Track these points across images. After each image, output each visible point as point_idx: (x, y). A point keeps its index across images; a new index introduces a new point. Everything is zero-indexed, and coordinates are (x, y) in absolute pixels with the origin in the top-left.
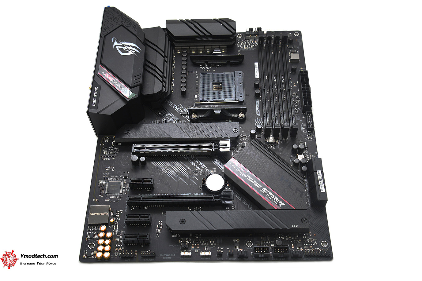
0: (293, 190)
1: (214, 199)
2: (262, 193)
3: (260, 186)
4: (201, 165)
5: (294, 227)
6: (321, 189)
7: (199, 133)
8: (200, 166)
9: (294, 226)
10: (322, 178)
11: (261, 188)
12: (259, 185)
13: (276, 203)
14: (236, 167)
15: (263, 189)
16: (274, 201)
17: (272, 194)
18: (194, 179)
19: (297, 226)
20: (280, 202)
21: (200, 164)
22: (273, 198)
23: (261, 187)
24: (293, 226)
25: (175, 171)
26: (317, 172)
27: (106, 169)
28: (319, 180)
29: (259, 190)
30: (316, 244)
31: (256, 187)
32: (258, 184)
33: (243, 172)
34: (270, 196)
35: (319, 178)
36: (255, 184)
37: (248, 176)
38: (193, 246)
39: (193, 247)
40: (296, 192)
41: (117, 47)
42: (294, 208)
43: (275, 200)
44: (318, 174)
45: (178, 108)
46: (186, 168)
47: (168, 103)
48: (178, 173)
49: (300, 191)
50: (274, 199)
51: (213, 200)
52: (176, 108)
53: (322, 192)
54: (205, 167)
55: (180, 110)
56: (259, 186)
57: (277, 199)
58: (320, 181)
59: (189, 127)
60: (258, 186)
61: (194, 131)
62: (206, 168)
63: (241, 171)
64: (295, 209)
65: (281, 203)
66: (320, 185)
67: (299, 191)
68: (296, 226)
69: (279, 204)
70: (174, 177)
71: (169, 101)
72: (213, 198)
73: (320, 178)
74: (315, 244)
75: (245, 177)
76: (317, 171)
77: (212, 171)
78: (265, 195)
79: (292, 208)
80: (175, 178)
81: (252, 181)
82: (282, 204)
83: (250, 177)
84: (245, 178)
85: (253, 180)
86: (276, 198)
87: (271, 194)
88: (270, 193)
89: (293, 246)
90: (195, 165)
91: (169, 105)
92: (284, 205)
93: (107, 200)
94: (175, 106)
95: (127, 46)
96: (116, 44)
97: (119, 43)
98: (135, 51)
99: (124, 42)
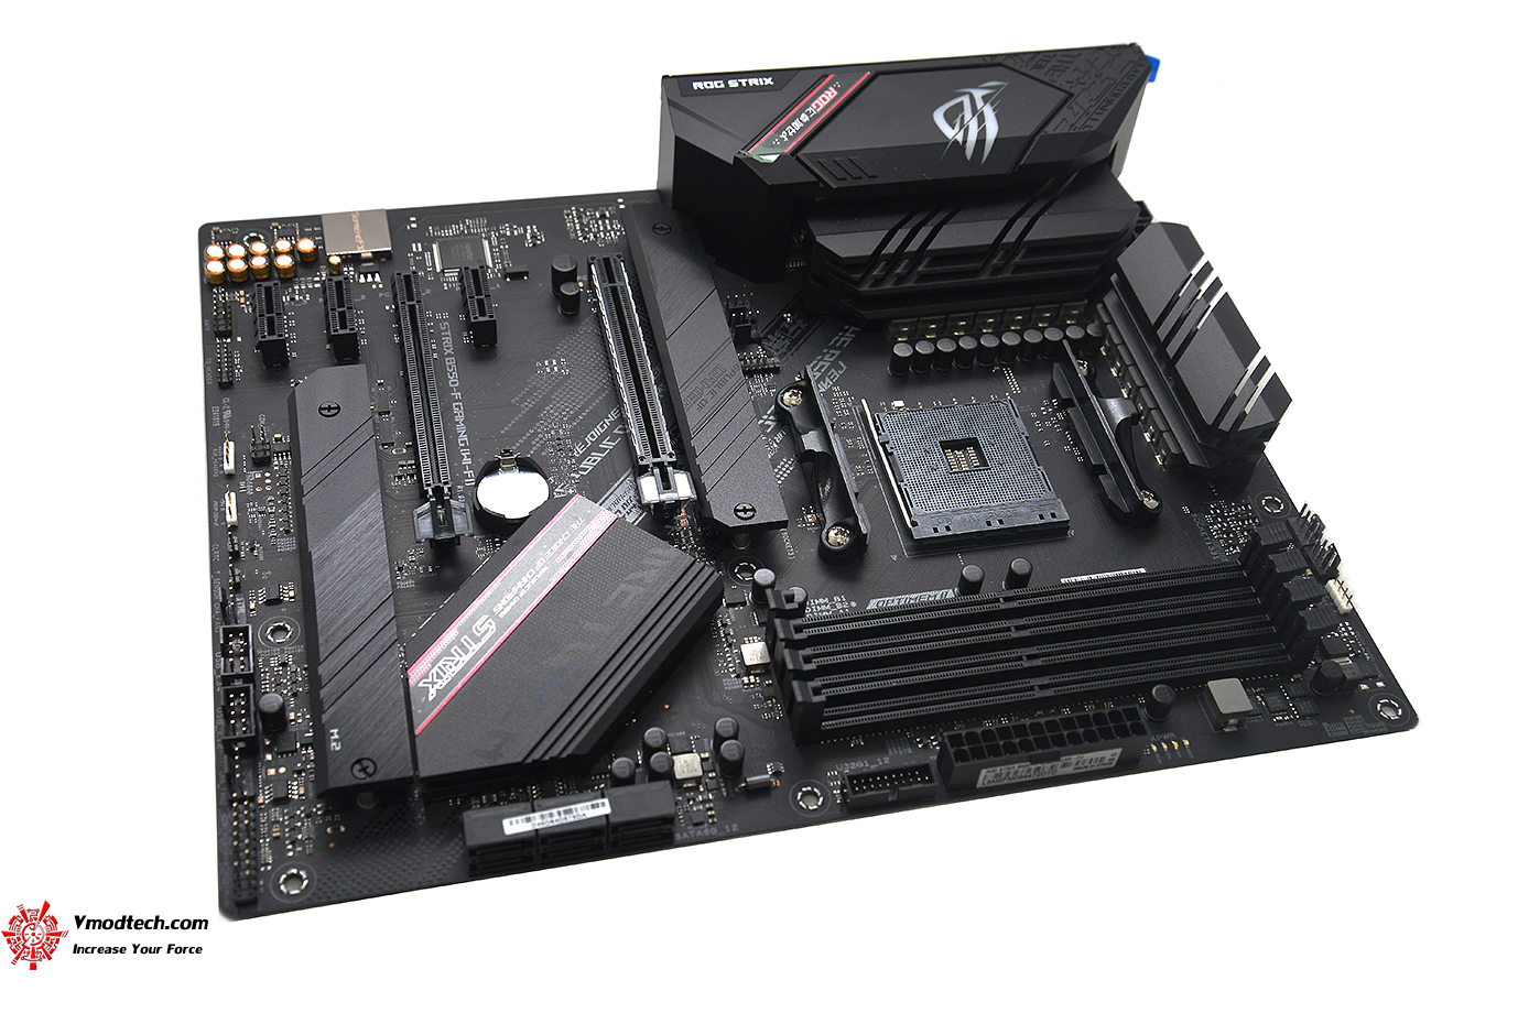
0: (502, 723)
1: (433, 485)
2: (474, 620)
3: (505, 612)
4: (595, 458)
5: (332, 734)
6: (519, 818)
7: (705, 409)
8: (587, 454)
9: (337, 737)
10: (572, 820)
13: (434, 671)
14: (580, 531)
15: (491, 624)
16: (442, 662)
17: (471, 655)
18: (528, 442)
19: (334, 744)
20: (441, 684)
21: (598, 455)
22: (457, 658)
23: (501, 616)
24: (336, 731)
26: (599, 801)
27: (528, 227)
28: (561, 809)
29: (486, 611)
30: (290, 850)
31: (496, 598)
32: (512, 604)
33: (561, 552)
34: (462, 646)
35: (573, 807)
36: (510, 596)
37: (542, 572)
38: (263, 475)
39: (259, 476)
41: (964, 99)
42: (417, 732)
43: (445, 665)
44: (589, 804)
45: (828, 364)
46: (571, 419)
47: (840, 334)
48: (547, 400)
50: (449, 663)
51: (429, 485)
53: (506, 822)
54: (585, 470)
55: (820, 368)
56: (503, 609)
57: (451, 671)
58: (555, 814)
59: (727, 378)
60: (505, 607)
61: (713, 393)
62: (585, 473)
63: (564, 548)
64: (413, 737)
65: (437, 686)
66: (537, 815)
68: (335, 740)
69: (430, 680)
70: (530, 393)
71: (854, 334)
72: (437, 485)
73: (575, 813)
74: (291, 846)
75: (539, 563)
76: (606, 801)
78: (466, 631)
79: (419, 725)
80: (527, 396)
81: (520, 585)
82: (433, 691)
83: (539, 576)
84: (531, 563)
85: (529, 586)
86: (457, 669)
87: (471, 649)
88: (476, 647)
89: (277, 771)
90: (589, 440)
91: (837, 338)
92: (431, 698)
93: (417, 247)
94: (834, 355)
95: (981, 120)
96: (978, 94)
97: (985, 99)
98: (965, 142)
99: (994, 110)
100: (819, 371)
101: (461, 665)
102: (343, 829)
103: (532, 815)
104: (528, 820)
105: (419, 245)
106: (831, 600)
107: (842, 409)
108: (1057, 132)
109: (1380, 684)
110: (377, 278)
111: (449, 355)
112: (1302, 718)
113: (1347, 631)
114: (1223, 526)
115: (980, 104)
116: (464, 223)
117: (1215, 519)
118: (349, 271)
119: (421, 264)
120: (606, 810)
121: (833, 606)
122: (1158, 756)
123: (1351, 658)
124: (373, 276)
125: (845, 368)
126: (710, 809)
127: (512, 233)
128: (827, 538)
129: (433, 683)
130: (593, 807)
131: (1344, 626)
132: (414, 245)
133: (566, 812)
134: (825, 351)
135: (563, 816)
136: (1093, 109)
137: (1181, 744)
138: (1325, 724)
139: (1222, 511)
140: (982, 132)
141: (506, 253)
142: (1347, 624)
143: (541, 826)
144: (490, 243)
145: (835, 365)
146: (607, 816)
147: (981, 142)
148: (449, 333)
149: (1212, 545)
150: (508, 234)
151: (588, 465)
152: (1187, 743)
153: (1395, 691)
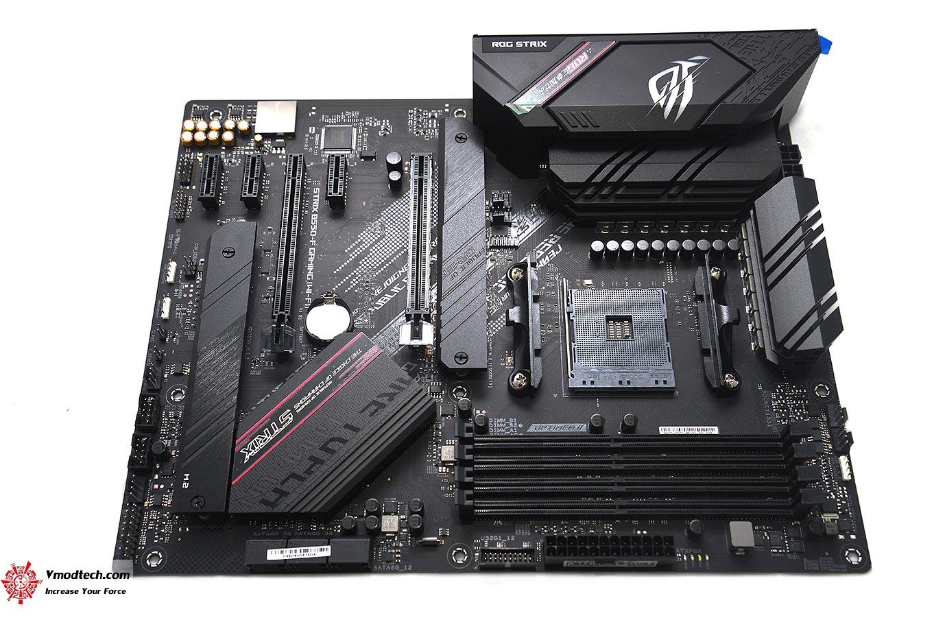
0: (282, 484)
1: (279, 313)
2: (281, 411)
3: (300, 409)
4: (386, 298)
5: (185, 477)
6: (277, 550)
7: (456, 279)
8: (382, 295)
9: (187, 479)
10: (307, 557)
11: (293, 411)
12: (303, 406)
13: (251, 443)
14: (356, 359)
15: (290, 416)
16: (257, 438)
17: (275, 435)
18: (348, 284)
19: (185, 484)
20: (253, 453)
21: (389, 296)
22: (267, 436)
23: (298, 412)
24: (188, 475)
25: (372, 246)
26: (325, 547)
27: (384, 121)
28: (302, 548)
29: (290, 405)
30: (156, 539)
31: (297, 400)
32: (306, 404)
33: (342, 371)
34: (271, 429)
35: (309, 548)
36: (305, 398)
37: (329, 384)
38: (189, 286)
39: (187, 286)
40: (276, 490)
41: (676, 70)
42: (233, 483)
43: (258, 440)
44: (319, 547)
45: (550, 246)
46: (379, 268)
47: (565, 224)
48: (367, 252)
49: (277, 500)
50: (261, 439)
51: (276, 312)
52: (551, 241)
53: (269, 551)
54: (379, 306)
55: (545, 249)
56: (299, 407)
57: (261, 445)
58: (298, 551)
59: (475, 258)
60: (301, 405)
61: (463, 268)
62: (378, 309)
63: (345, 369)
64: (230, 485)
65: (250, 454)
66: (288, 550)
67: (279, 498)
68: (186, 481)
69: (247, 450)
70: (358, 246)
71: (573, 226)
72: (281, 313)
73: (309, 553)
74: (157, 536)
75: (328, 378)
76: (329, 547)
77: (366, 321)
78: (275, 418)
79: (235, 478)
80: (355, 248)
81: (313, 391)
82: (247, 457)
83: (325, 387)
84: (322, 376)
85: (318, 393)
86: (264, 444)
87: (275, 432)
88: (277, 431)
89: (159, 486)
90: (386, 284)
91: (562, 226)
92: (245, 462)
93: (312, 130)
94: (556, 239)
95: (682, 89)
96: (686, 65)
97: (690, 70)
98: (665, 106)
99: (693, 81)
100: (543, 250)
101: (267, 441)
102: (188, 530)
103: (284, 550)
104: (282, 552)
105: (314, 128)
106: (508, 421)
107: (551, 281)
108: (733, 102)
109: (853, 537)
110: (283, 151)
111: (315, 212)
112: (791, 553)
113: (844, 494)
114: (782, 402)
115: (685, 73)
116: (344, 114)
117: (778, 396)
118: (267, 144)
119: (312, 143)
120: (327, 553)
121: (508, 425)
122: (686, 564)
123: (839, 515)
124: (281, 149)
125: (561, 249)
126: (398, 553)
127: (373, 124)
128: (513, 380)
129: (249, 451)
130: (321, 550)
131: (843, 490)
132: (311, 128)
133: (305, 551)
134: (552, 235)
135: (302, 553)
136: (765, 85)
137: (704, 558)
138: (805, 560)
139: (785, 391)
140: (679, 99)
141: (365, 140)
142: (845, 488)
143: (289, 558)
144: (357, 131)
145: (555, 247)
146: (327, 557)
147: (676, 107)
148: (318, 196)
149: (770, 416)
150: (371, 125)
151: (381, 303)
152: (707, 558)
153: (861, 545)
